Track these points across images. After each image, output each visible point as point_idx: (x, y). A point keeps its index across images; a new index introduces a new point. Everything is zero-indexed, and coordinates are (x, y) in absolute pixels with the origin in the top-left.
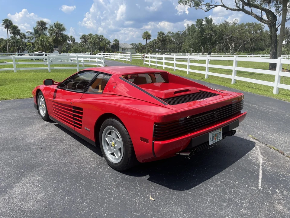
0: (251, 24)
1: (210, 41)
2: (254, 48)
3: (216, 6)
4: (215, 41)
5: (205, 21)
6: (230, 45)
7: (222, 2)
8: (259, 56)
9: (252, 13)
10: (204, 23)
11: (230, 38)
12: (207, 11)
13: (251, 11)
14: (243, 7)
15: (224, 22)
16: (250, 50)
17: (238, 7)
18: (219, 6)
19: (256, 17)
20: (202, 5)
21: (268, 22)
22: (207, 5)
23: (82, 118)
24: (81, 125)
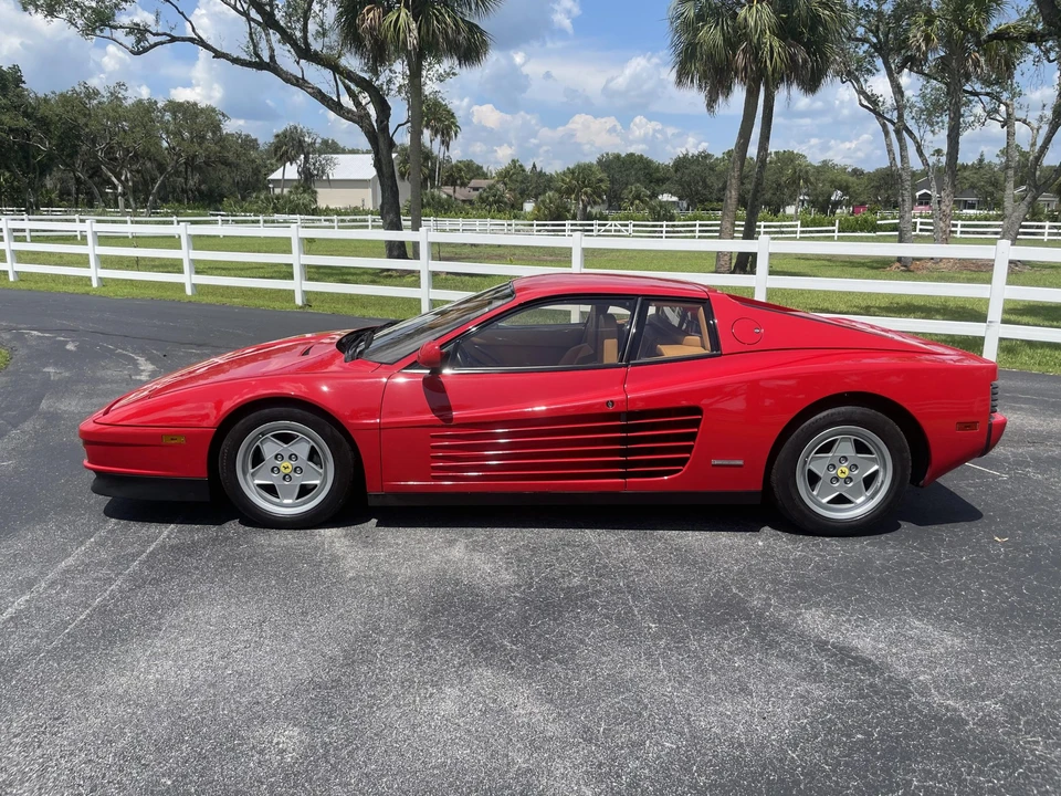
0: (181, 105)
2: (198, 190)
3: (173, 39)
4: (50, 157)
6: (114, 179)
7: (194, 30)
8: (258, 222)
9: (306, 82)
11: (110, 150)
12: (139, 53)
13: (300, 76)
15: (77, 89)
16: (188, 199)
17: (258, 56)
18: (184, 39)
19: (320, 96)
20: (115, 28)
21: (361, 117)
22: (139, 31)
23: (692, 437)
24: (683, 462)
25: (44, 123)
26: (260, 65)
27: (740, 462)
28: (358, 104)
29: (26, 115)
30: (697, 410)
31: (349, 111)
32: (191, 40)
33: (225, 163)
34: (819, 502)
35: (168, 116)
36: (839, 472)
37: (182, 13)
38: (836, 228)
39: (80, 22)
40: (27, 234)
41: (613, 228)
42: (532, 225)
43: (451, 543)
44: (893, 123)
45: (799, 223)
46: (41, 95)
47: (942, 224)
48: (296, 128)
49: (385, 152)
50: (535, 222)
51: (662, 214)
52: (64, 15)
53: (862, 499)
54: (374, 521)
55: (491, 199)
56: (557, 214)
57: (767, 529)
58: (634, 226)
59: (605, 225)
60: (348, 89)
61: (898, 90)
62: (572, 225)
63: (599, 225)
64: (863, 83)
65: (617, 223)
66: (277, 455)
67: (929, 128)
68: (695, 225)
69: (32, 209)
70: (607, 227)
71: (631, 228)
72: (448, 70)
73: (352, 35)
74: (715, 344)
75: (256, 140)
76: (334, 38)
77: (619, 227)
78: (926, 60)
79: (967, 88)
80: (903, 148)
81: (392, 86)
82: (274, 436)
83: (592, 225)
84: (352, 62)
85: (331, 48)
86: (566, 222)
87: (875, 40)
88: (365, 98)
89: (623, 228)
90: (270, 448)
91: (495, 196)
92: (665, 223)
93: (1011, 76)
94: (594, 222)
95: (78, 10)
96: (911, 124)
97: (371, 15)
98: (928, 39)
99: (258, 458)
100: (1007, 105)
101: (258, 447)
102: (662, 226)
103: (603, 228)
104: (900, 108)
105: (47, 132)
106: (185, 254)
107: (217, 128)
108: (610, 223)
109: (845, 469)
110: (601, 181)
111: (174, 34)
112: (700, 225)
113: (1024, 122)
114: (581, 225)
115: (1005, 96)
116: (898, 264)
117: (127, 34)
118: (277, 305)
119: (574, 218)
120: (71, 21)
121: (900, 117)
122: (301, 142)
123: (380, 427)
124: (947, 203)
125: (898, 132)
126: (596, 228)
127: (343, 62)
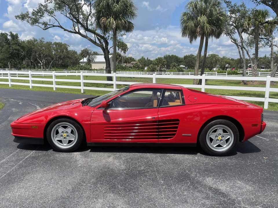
0: (58, 43)
1: (18, 56)
2: (62, 64)
3: (54, 26)
4: (24, 56)
5: (10, 36)
6: (40, 62)
7: (59, 24)
9: (87, 37)
10: (9, 37)
11: (40, 54)
12: (45, 29)
13: (86, 35)
14: (79, 30)
15: (32, 39)
16: (59, 66)
17: (75, 30)
18: (56, 26)
19: (91, 40)
20: (39, 23)
21: (101, 45)
22: (45, 24)
23: (177, 127)
24: (174, 135)
25: (23, 48)
26: (76, 33)
27: (190, 135)
28: (100, 42)
29: (19, 45)
30: (178, 120)
31: (98, 44)
32: (58, 26)
33: (69, 57)
34: (213, 146)
35: (54, 46)
36: (219, 138)
37: (56, 20)
38: (227, 74)
39: (30, 22)
40: (17, 75)
41: (167, 74)
42: (146, 73)
43: (109, 157)
44: (240, 46)
45: (217, 72)
46: (22, 41)
47: (254, 72)
48: (86, 49)
49: (107, 54)
50: (147, 72)
51: (181, 70)
52: (26, 20)
53: (225, 146)
54: (90, 150)
55: (136, 66)
56: (153, 70)
57: (199, 154)
58: (173, 73)
59: (165, 73)
60: (98, 38)
61: (241, 37)
62: (157, 73)
63: (164, 73)
64: (232, 36)
65: (168, 72)
66: (62, 132)
67: (250, 47)
68: (189, 73)
69: (19, 69)
70: (166, 74)
71: (172, 74)
72: (123, 33)
73: (99, 25)
74: (183, 102)
75: (76, 52)
76: (94, 25)
77: (169, 74)
78: (249, 30)
79: (260, 37)
80: (243, 53)
81: (109, 38)
82: (62, 126)
83: (162, 73)
84: (99, 31)
85: (94, 28)
86: (155, 72)
87: (235, 25)
88: (102, 41)
89: (170, 74)
90: (61, 130)
91: (137, 66)
92: (181, 72)
93: (272, 34)
94: (162, 72)
95: (30, 19)
96: (245, 46)
97: (103, 19)
98: (249, 24)
99: (57, 133)
100: (271, 41)
101: (57, 129)
102: (180, 73)
103: (165, 74)
104: (242, 42)
105: (24, 50)
106: (54, 80)
107: (67, 49)
108: (167, 72)
109: (220, 137)
110: (164, 62)
111: (54, 25)
112: (190, 73)
113: (276, 46)
114: (159, 73)
115: (270, 39)
116: (243, 83)
117: (42, 25)
118: (76, 93)
119: (157, 71)
120: (28, 21)
121: (242, 44)
122: (88, 53)
123: (90, 124)
124: (255, 67)
125: (242, 48)
126: (163, 74)
127: (97, 32)
